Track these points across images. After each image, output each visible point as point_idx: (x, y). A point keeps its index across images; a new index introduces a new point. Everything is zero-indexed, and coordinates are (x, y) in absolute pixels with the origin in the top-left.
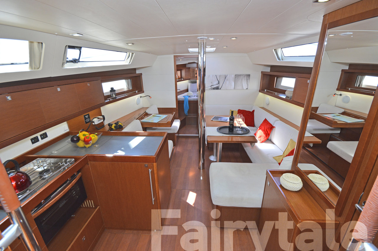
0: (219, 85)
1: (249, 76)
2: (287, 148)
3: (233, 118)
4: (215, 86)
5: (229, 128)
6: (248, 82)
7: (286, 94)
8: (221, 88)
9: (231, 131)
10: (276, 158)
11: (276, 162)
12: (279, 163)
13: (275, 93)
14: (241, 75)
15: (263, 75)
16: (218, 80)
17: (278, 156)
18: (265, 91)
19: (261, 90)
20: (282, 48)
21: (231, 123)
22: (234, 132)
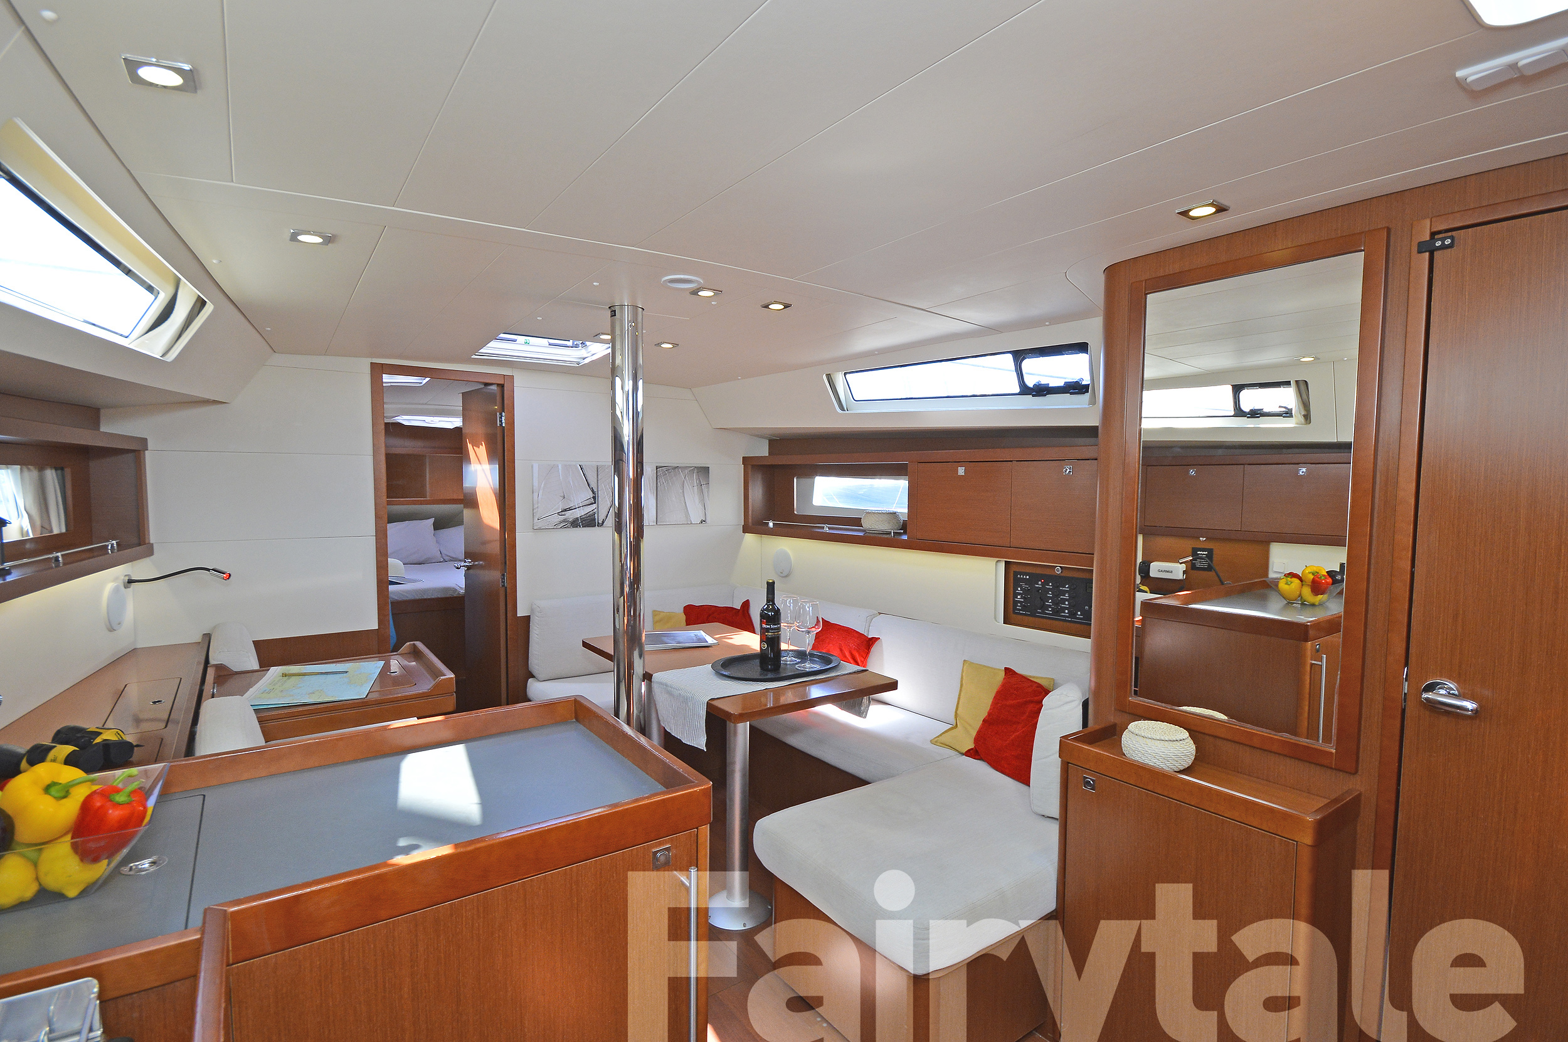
0: (594, 506)
1: (704, 471)
2: (962, 694)
3: (777, 612)
4: (579, 513)
5: (762, 657)
6: (706, 494)
7: (867, 524)
8: (603, 522)
9: (771, 671)
10: (942, 739)
11: (953, 753)
12: (964, 751)
13: (823, 527)
14: (680, 468)
15: (750, 467)
16: (589, 485)
17: (943, 733)
18: (771, 524)
19: (753, 524)
20: (845, 374)
21: (770, 634)
22: (785, 669)
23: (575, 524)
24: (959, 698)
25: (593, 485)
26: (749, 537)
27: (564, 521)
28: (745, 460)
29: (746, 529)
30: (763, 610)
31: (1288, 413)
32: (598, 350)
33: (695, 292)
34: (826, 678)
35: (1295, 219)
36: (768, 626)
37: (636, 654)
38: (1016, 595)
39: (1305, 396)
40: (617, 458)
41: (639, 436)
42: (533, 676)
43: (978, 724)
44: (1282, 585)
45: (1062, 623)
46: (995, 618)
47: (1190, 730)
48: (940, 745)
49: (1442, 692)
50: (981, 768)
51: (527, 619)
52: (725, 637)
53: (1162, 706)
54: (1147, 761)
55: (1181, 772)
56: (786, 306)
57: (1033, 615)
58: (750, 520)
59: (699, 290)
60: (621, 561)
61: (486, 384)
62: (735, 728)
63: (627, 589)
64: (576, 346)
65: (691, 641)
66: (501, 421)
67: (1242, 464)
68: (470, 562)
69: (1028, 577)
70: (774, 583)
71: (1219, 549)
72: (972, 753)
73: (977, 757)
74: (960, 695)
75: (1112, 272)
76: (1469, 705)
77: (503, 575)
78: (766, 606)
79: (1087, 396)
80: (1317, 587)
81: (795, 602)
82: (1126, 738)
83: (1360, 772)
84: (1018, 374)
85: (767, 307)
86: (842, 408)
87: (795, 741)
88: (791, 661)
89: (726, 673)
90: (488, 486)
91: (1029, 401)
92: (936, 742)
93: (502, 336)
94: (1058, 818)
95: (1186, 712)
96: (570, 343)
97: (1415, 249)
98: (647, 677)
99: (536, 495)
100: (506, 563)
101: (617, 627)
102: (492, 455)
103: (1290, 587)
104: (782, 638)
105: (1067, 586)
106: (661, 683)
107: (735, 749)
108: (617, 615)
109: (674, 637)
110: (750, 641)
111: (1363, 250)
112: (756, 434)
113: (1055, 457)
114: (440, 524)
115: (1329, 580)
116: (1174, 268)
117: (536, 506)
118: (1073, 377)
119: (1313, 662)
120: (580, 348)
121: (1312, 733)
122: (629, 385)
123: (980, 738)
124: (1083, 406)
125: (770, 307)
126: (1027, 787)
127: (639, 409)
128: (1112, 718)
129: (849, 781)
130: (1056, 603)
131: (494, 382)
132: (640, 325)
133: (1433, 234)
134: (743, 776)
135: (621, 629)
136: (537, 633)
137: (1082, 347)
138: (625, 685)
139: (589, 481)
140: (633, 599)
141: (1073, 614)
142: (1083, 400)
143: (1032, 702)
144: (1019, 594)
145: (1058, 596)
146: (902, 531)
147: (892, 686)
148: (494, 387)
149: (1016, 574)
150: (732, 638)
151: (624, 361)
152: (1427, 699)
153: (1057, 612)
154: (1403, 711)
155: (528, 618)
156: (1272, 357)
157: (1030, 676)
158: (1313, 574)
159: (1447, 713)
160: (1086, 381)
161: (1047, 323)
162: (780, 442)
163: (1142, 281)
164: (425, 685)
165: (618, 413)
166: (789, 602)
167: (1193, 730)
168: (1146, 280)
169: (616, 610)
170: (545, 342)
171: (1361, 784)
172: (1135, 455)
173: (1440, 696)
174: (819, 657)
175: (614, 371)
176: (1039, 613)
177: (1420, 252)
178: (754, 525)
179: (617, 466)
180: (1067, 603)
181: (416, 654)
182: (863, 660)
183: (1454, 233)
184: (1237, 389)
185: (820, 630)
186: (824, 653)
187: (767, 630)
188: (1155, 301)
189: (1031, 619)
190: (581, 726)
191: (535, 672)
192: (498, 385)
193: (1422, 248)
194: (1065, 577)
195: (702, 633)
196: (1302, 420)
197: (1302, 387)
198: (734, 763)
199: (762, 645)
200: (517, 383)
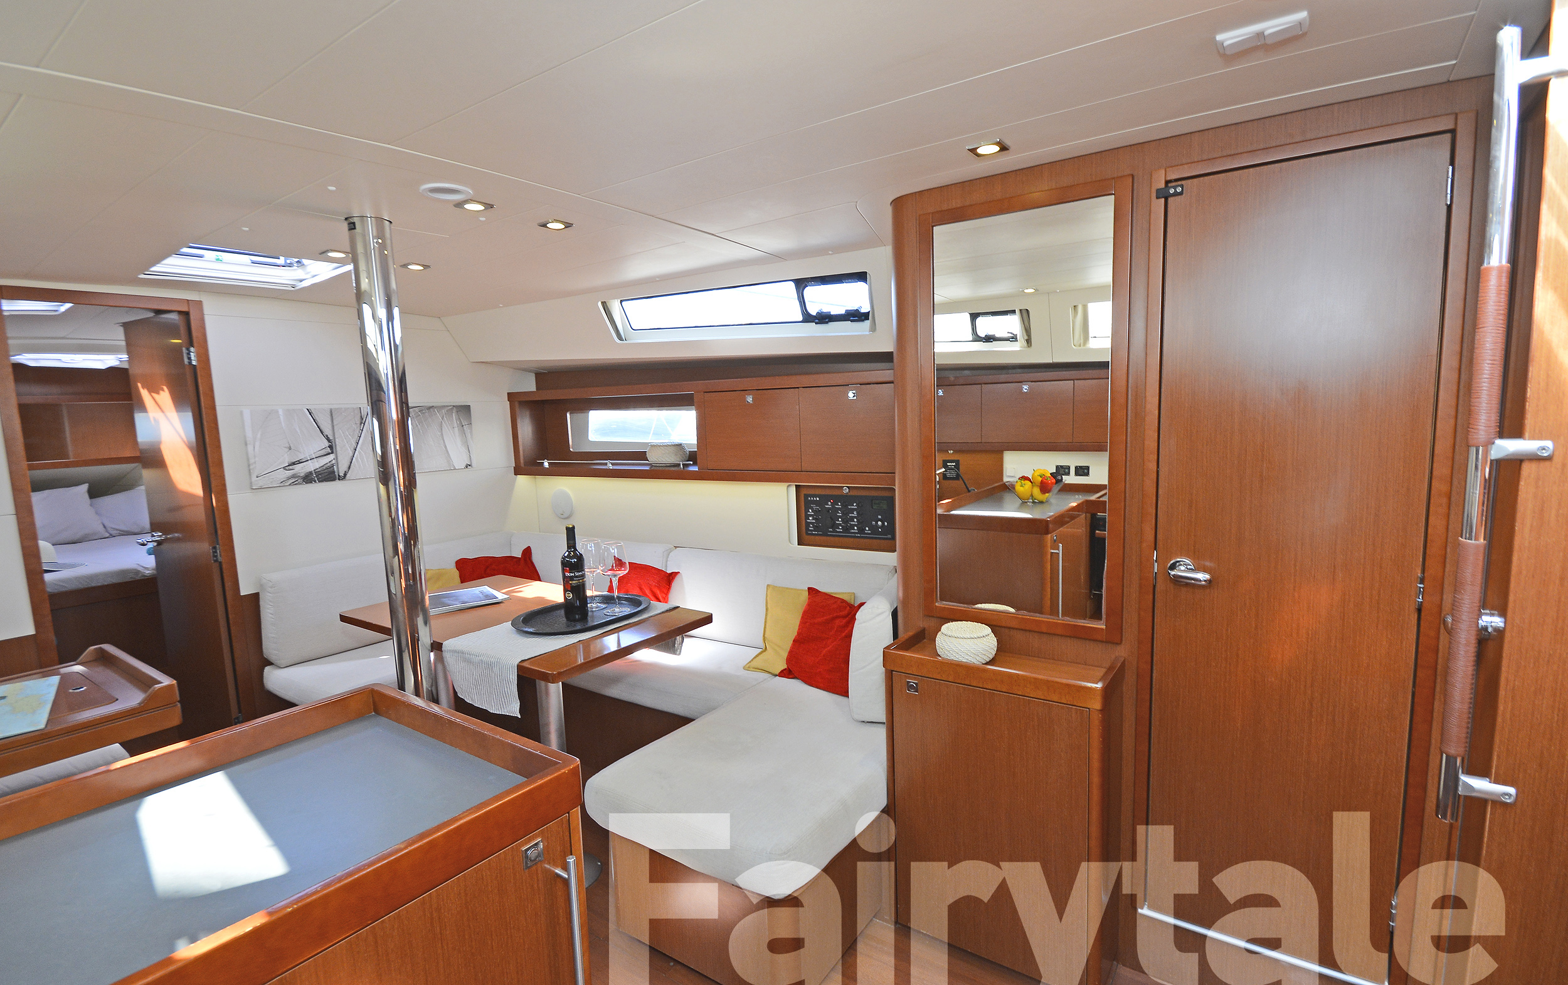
0: (332, 457)
1: (465, 410)
2: (768, 618)
3: (580, 558)
4: (312, 466)
5: (567, 606)
6: (468, 435)
7: (654, 457)
8: (345, 475)
9: (579, 620)
10: (754, 664)
11: (767, 675)
12: (777, 672)
13: (606, 464)
14: (436, 407)
15: (517, 404)
16: (322, 432)
17: (755, 658)
18: (546, 464)
19: (524, 465)
20: (621, 301)
21: (574, 582)
22: (593, 617)
23: (308, 479)
24: (765, 622)
25: (328, 431)
26: (522, 479)
27: (293, 476)
28: (511, 396)
29: (518, 471)
30: (564, 558)
31: (1014, 338)
32: (318, 271)
33: (460, 205)
34: (640, 620)
35: (1057, 163)
36: (571, 574)
37: (420, 621)
38: (807, 517)
39: (1026, 323)
40: (374, 400)
41: (400, 373)
42: (270, 663)
43: (788, 644)
44: (1018, 488)
45: (852, 540)
46: (790, 541)
47: (991, 625)
48: (753, 669)
49: (1182, 568)
50: (796, 687)
51: (255, 598)
52: (513, 591)
53: (965, 607)
54: (961, 659)
55: (987, 663)
56: (568, 225)
57: (825, 534)
58: (522, 461)
59: (466, 202)
60: (391, 516)
61: (158, 312)
62: (547, 689)
63: (401, 546)
64: (290, 265)
65: (478, 599)
66: (189, 358)
67: (979, 384)
68: (160, 536)
69: (818, 499)
70: (574, 527)
71: (966, 461)
72: (786, 673)
73: (790, 677)
74: (766, 618)
75: (899, 204)
76: (1202, 576)
77: (215, 548)
78: (567, 553)
79: (867, 323)
80: (1044, 487)
81: (597, 545)
82: (940, 640)
83: (1124, 642)
84: (800, 302)
85: (544, 225)
86: (620, 338)
87: (615, 692)
88: (597, 608)
89: (531, 630)
90: (179, 440)
91: (813, 329)
92: (749, 667)
93: (185, 250)
94: (885, 721)
95: (979, 609)
96: (281, 261)
97: (1154, 195)
98: (437, 647)
99: (250, 448)
100: (216, 532)
101: (393, 591)
102: (179, 401)
103: (1024, 488)
104: (587, 585)
105: (855, 504)
106: (455, 651)
107: (548, 708)
108: (391, 578)
109: (456, 598)
110: (552, 592)
111: (1114, 194)
112: (521, 368)
113: (840, 382)
114: (97, 491)
115: (1054, 481)
116: (956, 203)
117: (252, 461)
118: (852, 306)
119: (1053, 551)
120: (295, 268)
121: (1054, 611)
122: (382, 313)
123: (792, 657)
124: (865, 333)
125: (548, 225)
126: (846, 698)
127: (398, 342)
128: (922, 623)
129: (670, 722)
130: (845, 521)
131: (173, 309)
132: (388, 242)
133: (1167, 182)
134: (560, 736)
135: (399, 595)
136: (272, 612)
137: (862, 276)
138: (410, 658)
139: (322, 427)
140: (410, 557)
141: (861, 530)
142: (864, 327)
143: (837, 617)
144: (811, 515)
145: (847, 514)
146: (691, 463)
147: (707, 619)
148: (173, 317)
149: (806, 496)
150: (521, 591)
151: (371, 283)
152: (1174, 575)
153: (847, 529)
154: (1154, 587)
155: (256, 596)
156: (999, 288)
157: (832, 593)
158: (1041, 477)
159: (1187, 584)
160: (865, 308)
161: (830, 252)
162: (547, 376)
163: (929, 213)
164: (131, 698)
165: (370, 346)
166: (591, 547)
167: (995, 626)
168: (933, 213)
169: (389, 572)
170: (246, 259)
171: (1122, 652)
172: (931, 377)
173: (1181, 571)
174: (626, 599)
175: (360, 297)
176: (831, 532)
177: (1158, 198)
178: (527, 466)
179: (375, 408)
180: (855, 520)
181: (105, 660)
182: (664, 596)
183: (1183, 182)
184: (974, 317)
185: (626, 572)
186: (633, 595)
187: (571, 578)
188: (941, 233)
189: (824, 538)
190: (383, 720)
191: (272, 658)
192: (180, 312)
193: (1163, 194)
194: (852, 496)
195: (487, 589)
196: (1025, 344)
197: (1025, 314)
198: (547, 724)
199: (567, 595)
200: (208, 309)
